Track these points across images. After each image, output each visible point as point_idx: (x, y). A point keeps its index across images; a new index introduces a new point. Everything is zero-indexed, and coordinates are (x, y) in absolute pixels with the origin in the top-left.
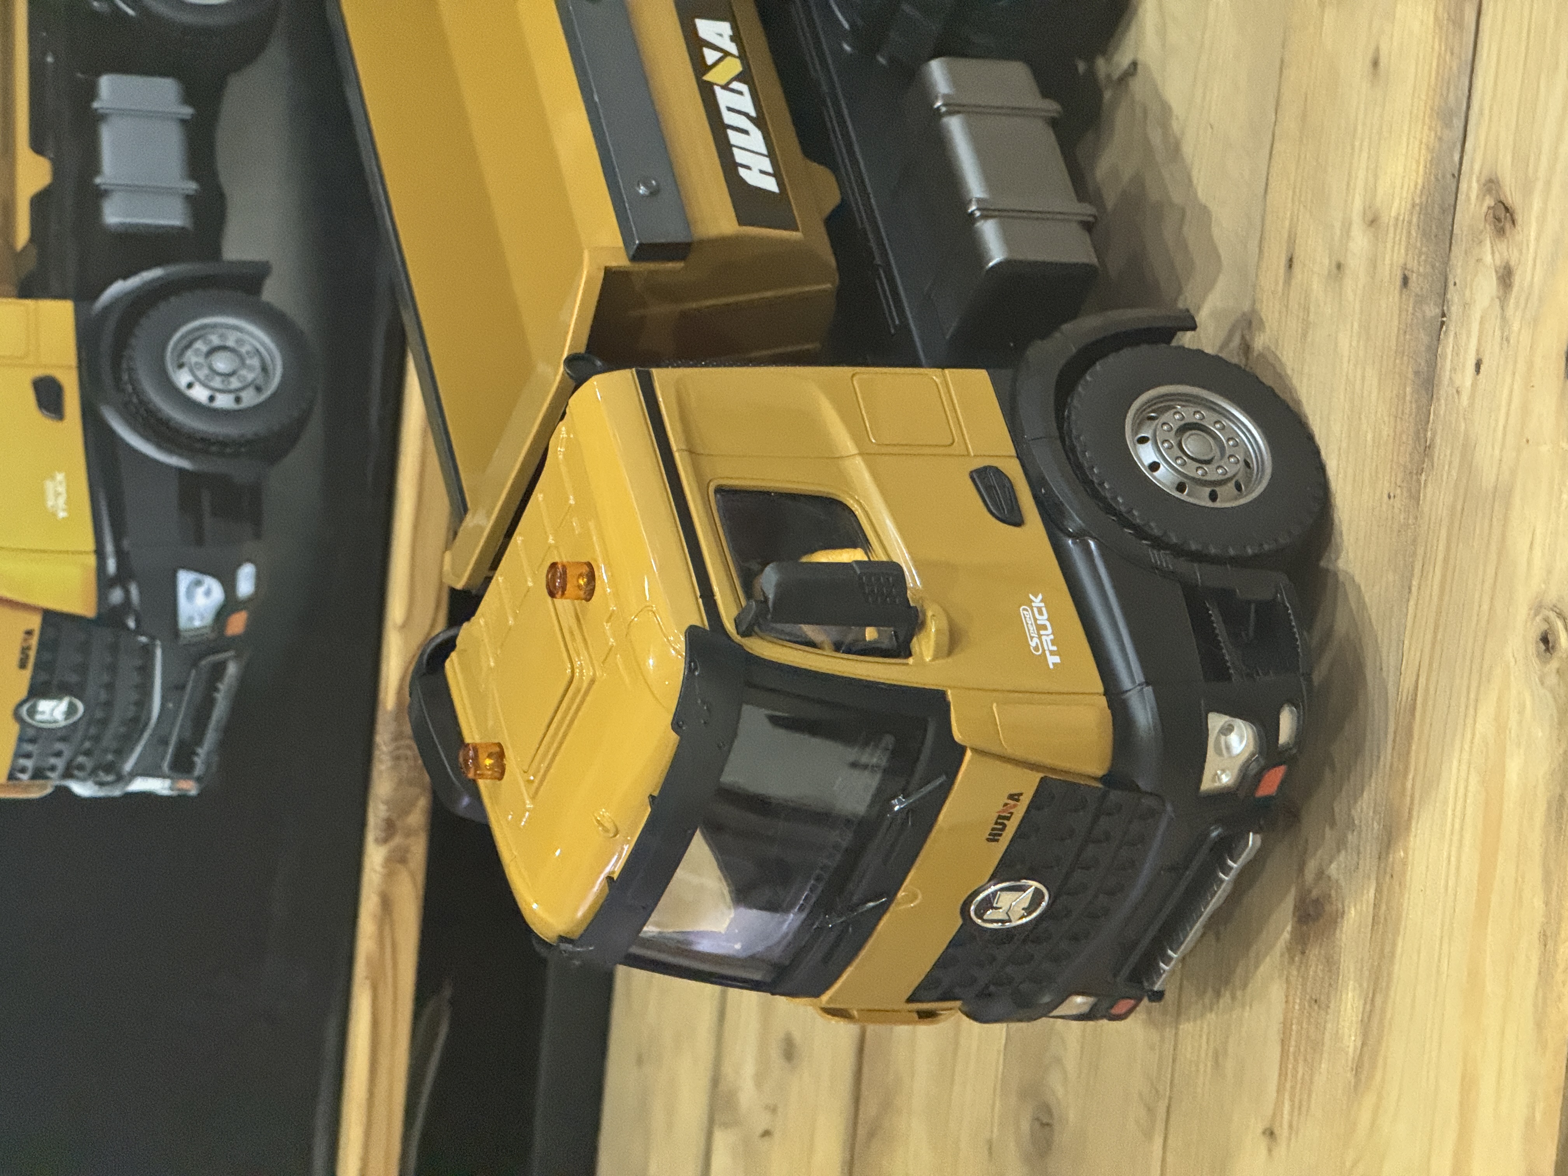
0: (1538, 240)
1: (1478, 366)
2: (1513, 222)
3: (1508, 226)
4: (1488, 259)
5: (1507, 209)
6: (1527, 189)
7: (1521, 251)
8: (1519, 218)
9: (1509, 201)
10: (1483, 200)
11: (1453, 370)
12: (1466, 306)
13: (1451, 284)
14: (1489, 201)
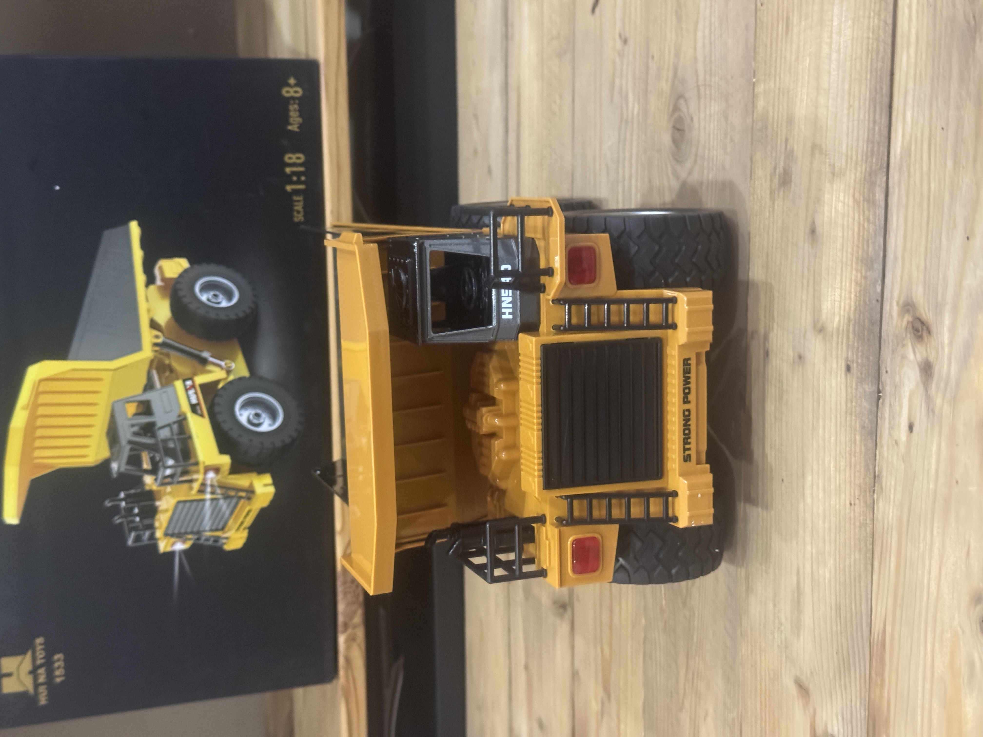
0: (951, 343)
1: (911, 427)
2: (929, 332)
3: (925, 334)
4: (911, 356)
5: (922, 323)
6: (938, 309)
7: (937, 352)
8: (934, 329)
9: (924, 317)
10: (903, 317)
11: (891, 428)
12: (897, 387)
13: (883, 371)
14: (908, 318)
